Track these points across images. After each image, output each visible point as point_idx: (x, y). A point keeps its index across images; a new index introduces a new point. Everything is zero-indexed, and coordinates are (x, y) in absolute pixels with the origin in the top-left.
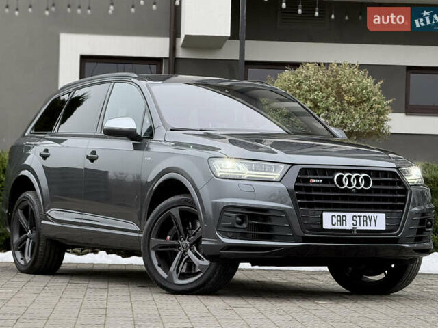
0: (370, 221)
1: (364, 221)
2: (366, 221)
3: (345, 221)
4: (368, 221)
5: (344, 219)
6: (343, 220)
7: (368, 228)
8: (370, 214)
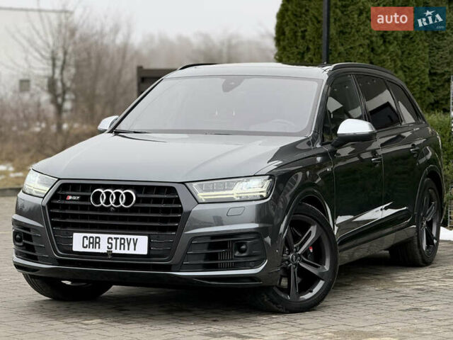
0: (129, 244)
1: (121, 244)
2: (124, 244)
3: (99, 243)
4: (126, 244)
5: (98, 240)
6: (96, 243)
7: (126, 252)
8: (129, 237)
